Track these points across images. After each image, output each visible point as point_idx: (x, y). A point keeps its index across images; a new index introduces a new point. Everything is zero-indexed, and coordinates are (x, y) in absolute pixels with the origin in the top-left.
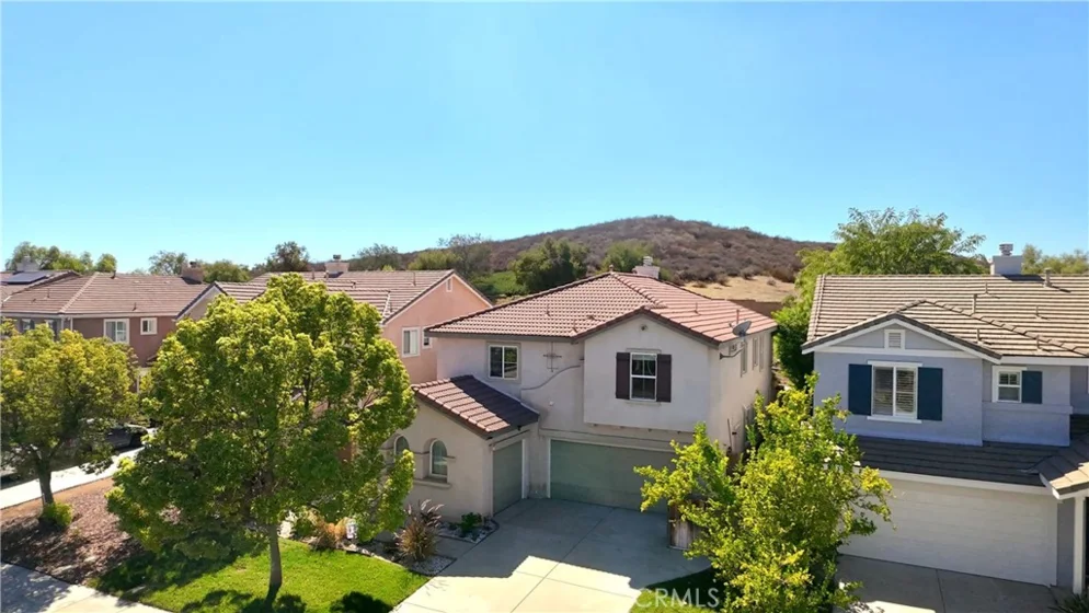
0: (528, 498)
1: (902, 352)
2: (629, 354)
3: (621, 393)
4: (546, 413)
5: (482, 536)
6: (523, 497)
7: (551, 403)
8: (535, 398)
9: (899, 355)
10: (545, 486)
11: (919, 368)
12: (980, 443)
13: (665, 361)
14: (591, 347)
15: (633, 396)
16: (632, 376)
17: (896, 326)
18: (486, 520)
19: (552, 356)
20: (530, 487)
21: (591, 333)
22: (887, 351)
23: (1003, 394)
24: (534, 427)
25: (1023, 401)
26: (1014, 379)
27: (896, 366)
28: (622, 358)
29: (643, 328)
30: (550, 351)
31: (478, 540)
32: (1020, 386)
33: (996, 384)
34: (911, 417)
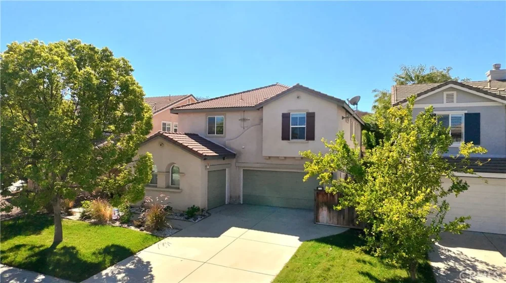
1: (455, 104)
2: (289, 113)
3: (285, 137)
4: (240, 153)
6: (227, 203)
7: (243, 147)
8: (234, 145)
9: (453, 106)
10: (239, 197)
11: (465, 114)
13: (311, 117)
14: (266, 110)
15: (292, 139)
16: (291, 126)
17: (451, 89)
19: (244, 120)
20: (231, 197)
21: (266, 102)
22: (445, 105)
24: (233, 161)
27: (451, 114)
29: (298, 97)
31: (196, 221)
34: (462, 143)
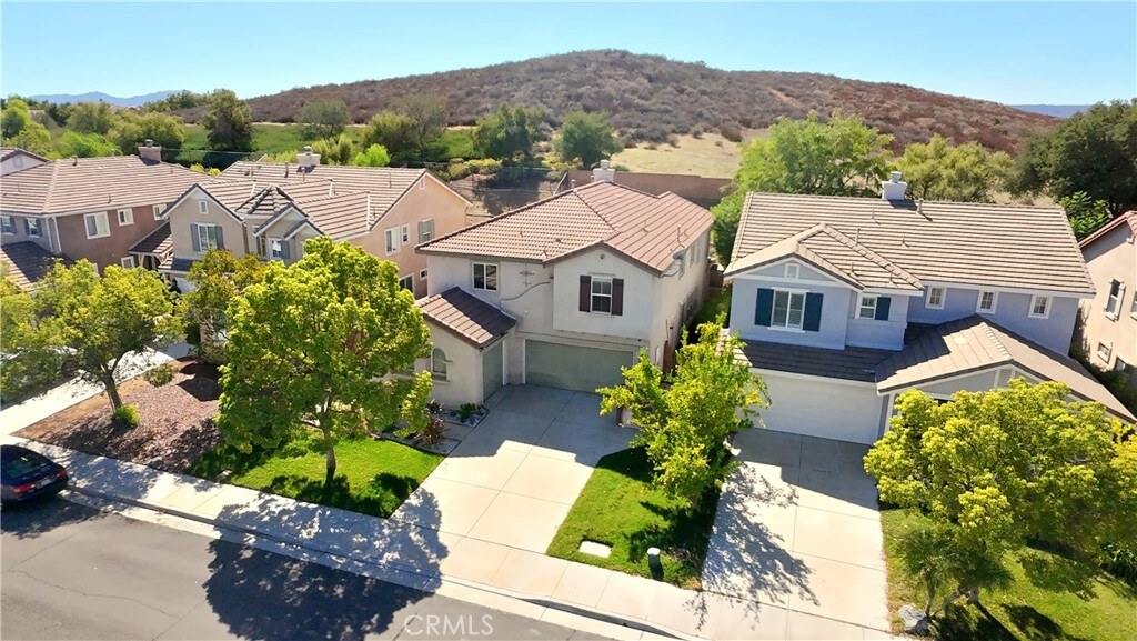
0: (508, 384)
1: (796, 280)
2: (589, 277)
3: (584, 307)
4: (522, 319)
5: (477, 421)
6: (504, 384)
7: (526, 311)
8: (513, 308)
9: (794, 284)
10: (521, 375)
11: (808, 294)
12: (842, 348)
14: (558, 269)
15: (594, 310)
16: (592, 294)
17: (792, 262)
18: (479, 408)
19: (526, 273)
20: (510, 376)
21: (559, 260)
22: (785, 279)
23: (864, 313)
24: (512, 331)
25: (876, 318)
26: (872, 301)
27: (791, 291)
28: (585, 281)
29: (602, 258)
30: (524, 271)
31: (475, 424)
32: (875, 308)
33: (859, 305)
34: (799, 330)
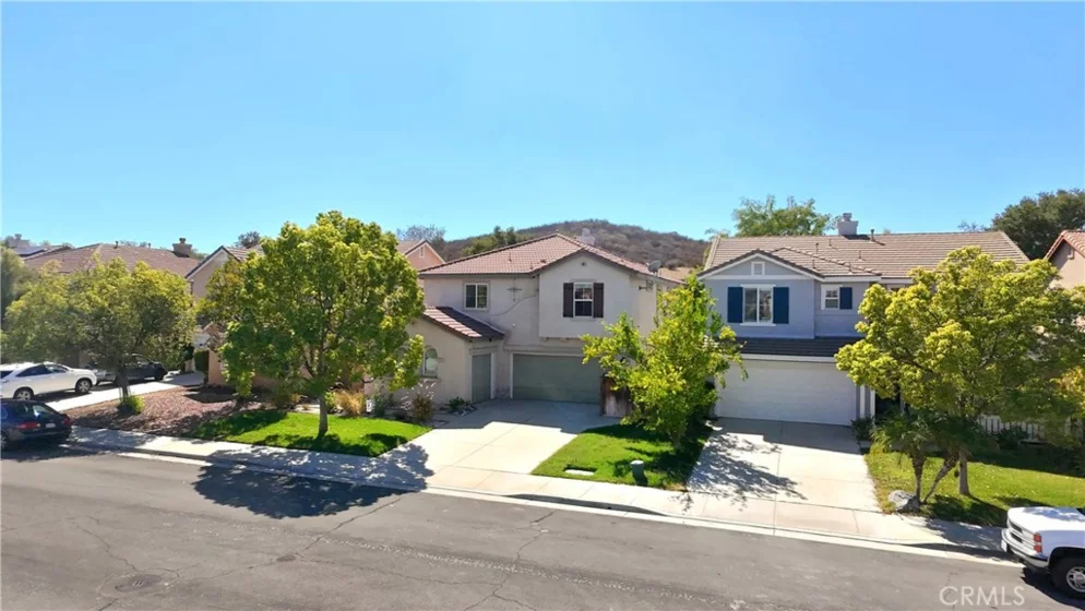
0: (496, 398)
1: (763, 277)
2: (572, 284)
3: (567, 313)
4: (509, 332)
6: (492, 397)
7: (514, 325)
8: (502, 322)
9: (761, 281)
10: (508, 390)
11: (774, 288)
13: (599, 289)
14: (544, 279)
15: (577, 315)
16: (575, 300)
17: (758, 259)
18: (467, 403)
20: (497, 391)
21: (543, 268)
22: (753, 276)
23: (829, 304)
24: (501, 343)
25: (841, 308)
26: (834, 294)
27: (759, 287)
28: (568, 287)
29: (583, 264)
30: (512, 286)
32: (838, 298)
33: (824, 298)
34: (770, 323)
